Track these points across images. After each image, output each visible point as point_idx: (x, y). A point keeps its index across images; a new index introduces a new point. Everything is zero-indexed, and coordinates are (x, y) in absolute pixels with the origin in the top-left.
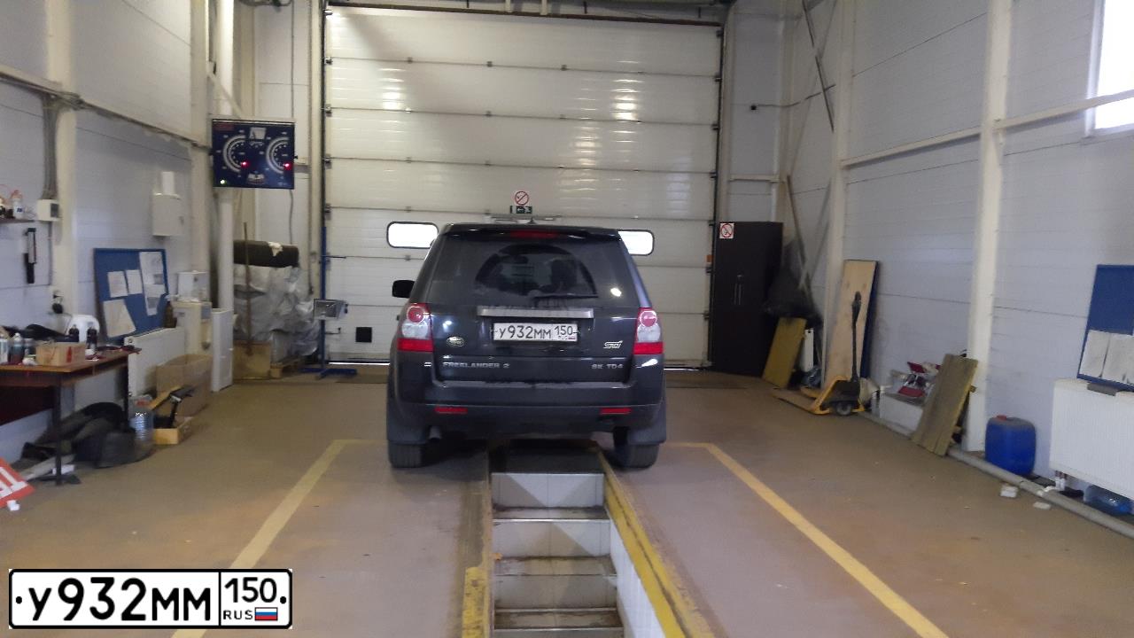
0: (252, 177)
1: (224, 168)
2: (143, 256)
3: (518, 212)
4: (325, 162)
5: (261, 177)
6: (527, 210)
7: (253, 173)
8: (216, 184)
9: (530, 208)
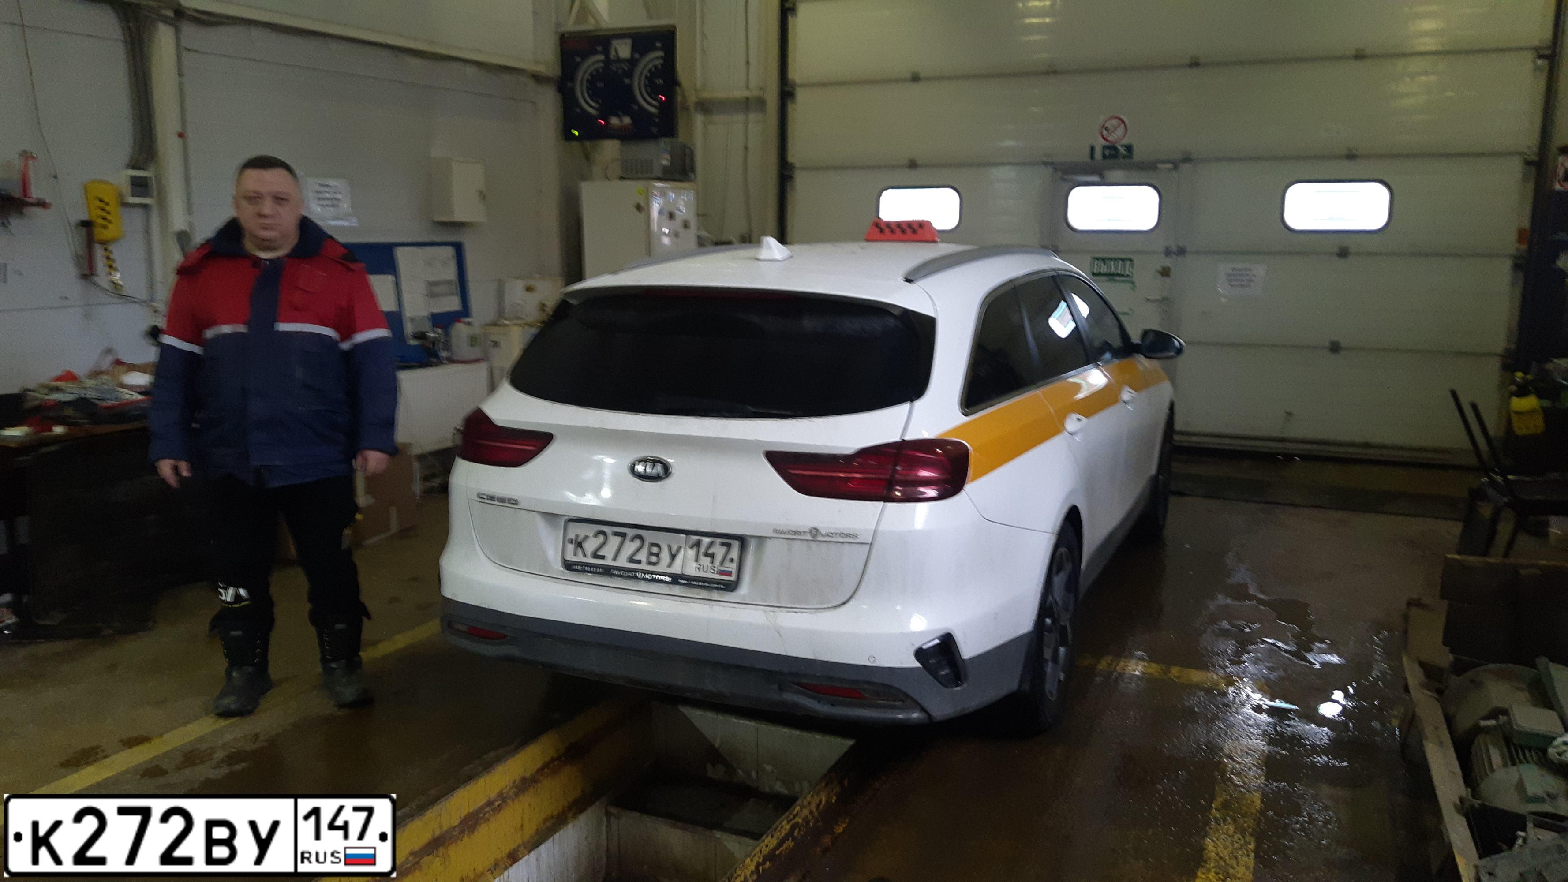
0: (614, 121)
1: (578, 110)
2: (402, 255)
3: (1104, 157)
4: (786, 93)
5: (627, 120)
6: (1122, 150)
7: (618, 116)
8: (567, 136)
9: (1129, 148)
